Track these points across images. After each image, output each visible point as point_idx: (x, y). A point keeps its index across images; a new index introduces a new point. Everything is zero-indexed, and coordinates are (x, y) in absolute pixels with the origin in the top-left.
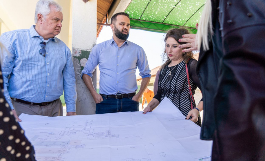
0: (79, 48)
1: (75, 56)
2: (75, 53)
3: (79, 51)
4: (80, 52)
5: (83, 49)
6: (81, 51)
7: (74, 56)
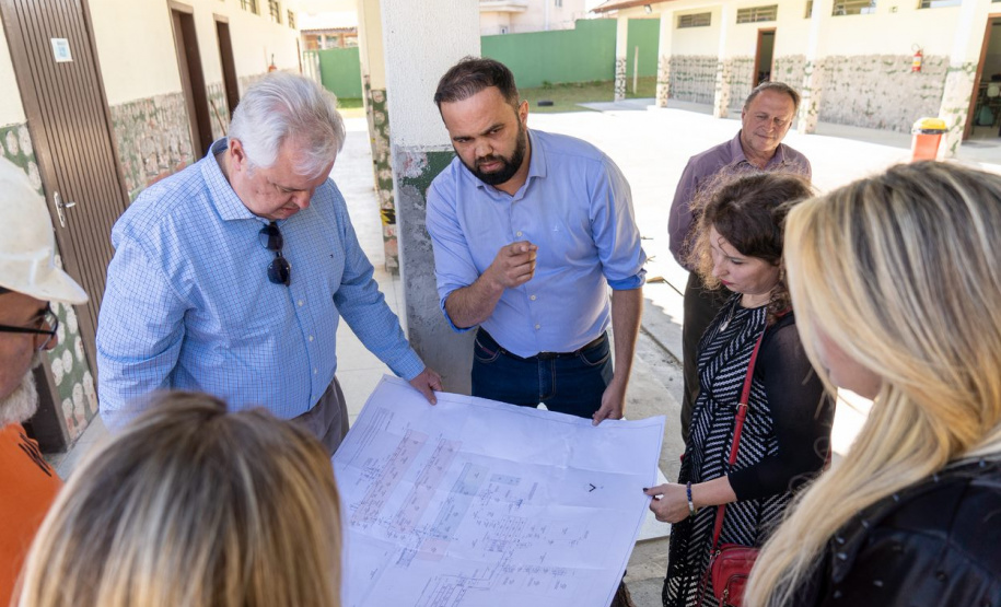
0: (417, 143)
1: (406, 178)
2: (406, 165)
3: (419, 158)
4: (422, 160)
5: (432, 145)
6: (424, 157)
7: (401, 177)
